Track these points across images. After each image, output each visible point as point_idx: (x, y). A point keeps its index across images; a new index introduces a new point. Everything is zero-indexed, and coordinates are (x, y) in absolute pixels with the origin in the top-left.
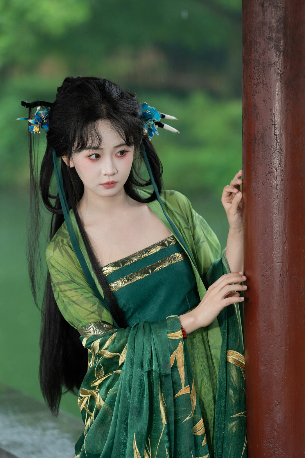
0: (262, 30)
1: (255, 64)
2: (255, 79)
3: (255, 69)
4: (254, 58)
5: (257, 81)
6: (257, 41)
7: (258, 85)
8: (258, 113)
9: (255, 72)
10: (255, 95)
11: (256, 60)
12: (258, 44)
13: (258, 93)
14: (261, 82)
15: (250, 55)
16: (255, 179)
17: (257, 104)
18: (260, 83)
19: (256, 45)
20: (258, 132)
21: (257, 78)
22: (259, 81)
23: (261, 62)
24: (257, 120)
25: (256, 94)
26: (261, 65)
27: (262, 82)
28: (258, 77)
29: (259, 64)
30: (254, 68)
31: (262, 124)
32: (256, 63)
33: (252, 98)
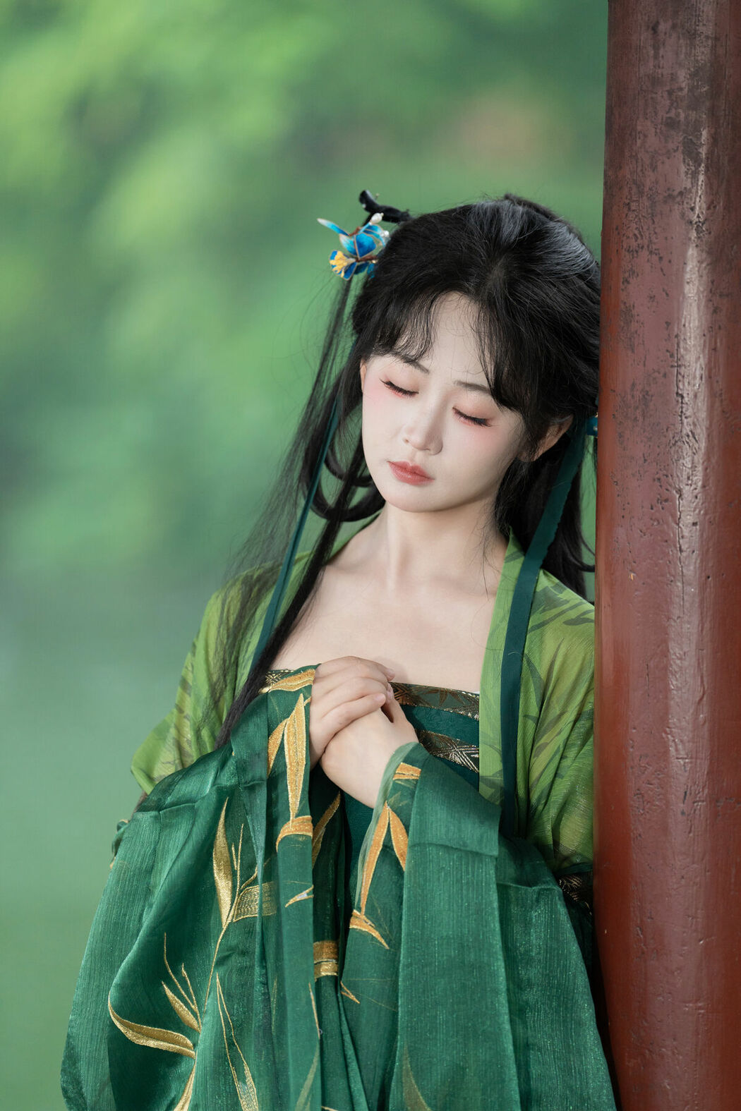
0: (652, 98)
1: (630, 193)
2: (630, 236)
3: (629, 209)
4: (629, 177)
5: (636, 241)
6: (639, 128)
7: (637, 252)
8: (636, 332)
9: (632, 216)
10: (628, 283)
11: (635, 182)
12: (639, 138)
13: (638, 275)
14: (646, 247)
15: (621, 168)
16: (623, 517)
17: (634, 306)
18: (643, 247)
19: (636, 141)
20: (634, 385)
21: (635, 235)
22: (639, 241)
23: (646, 189)
24: (633, 352)
25: (631, 280)
26: (645, 198)
27: (648, 247)
28: (636, 232)
29: (641, 193)
30: (629, 203)
31: (644, 365)
32: (634, 190)
33: (623, 290)
